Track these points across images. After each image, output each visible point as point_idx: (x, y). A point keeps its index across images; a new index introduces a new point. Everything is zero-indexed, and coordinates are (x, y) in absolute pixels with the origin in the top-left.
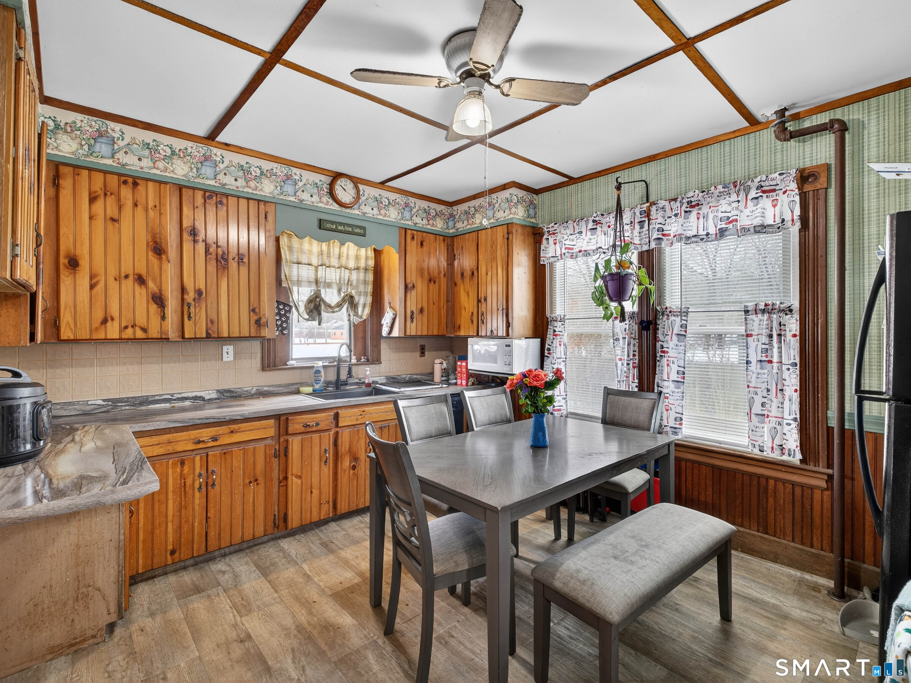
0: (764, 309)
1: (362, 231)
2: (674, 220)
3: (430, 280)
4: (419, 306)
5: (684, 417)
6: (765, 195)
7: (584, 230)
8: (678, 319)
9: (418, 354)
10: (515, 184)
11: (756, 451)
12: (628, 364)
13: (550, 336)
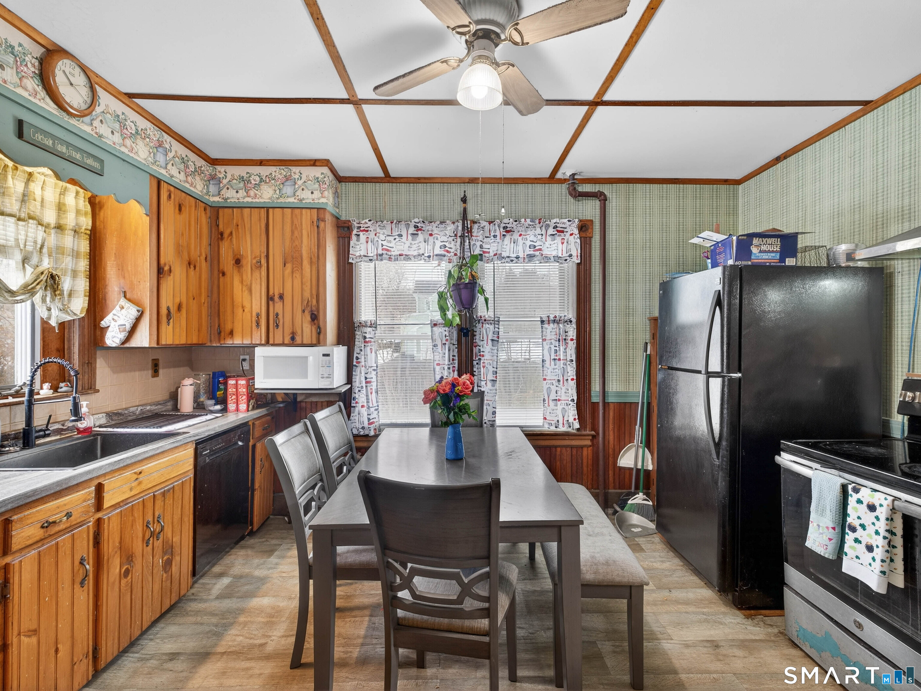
0: (554, 320)
1: (96, 165)
2: (493, 241)
3: (189, 264)
4: (177, 301)
5: (497, 410)
6: (558, 234)
7: (404, 233)
8: (492, 327)
9: (150, 372)
10: (326, 163)
11: (553, 428)
12: (449, 368)
13: (359, 343)
